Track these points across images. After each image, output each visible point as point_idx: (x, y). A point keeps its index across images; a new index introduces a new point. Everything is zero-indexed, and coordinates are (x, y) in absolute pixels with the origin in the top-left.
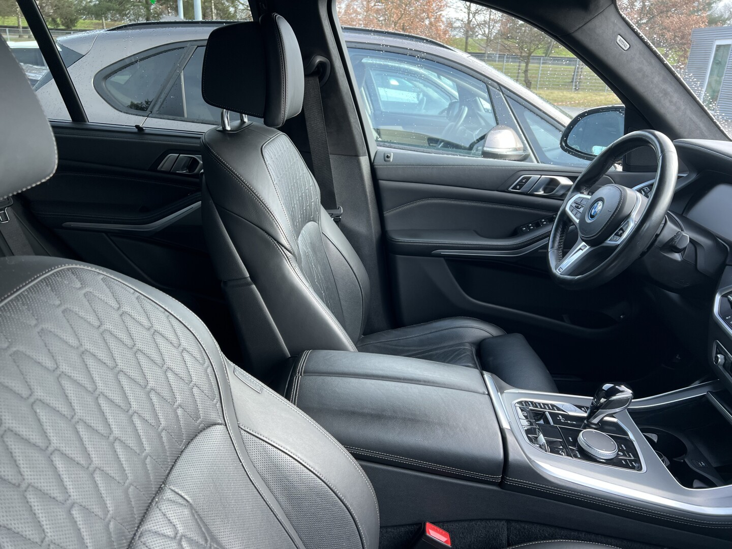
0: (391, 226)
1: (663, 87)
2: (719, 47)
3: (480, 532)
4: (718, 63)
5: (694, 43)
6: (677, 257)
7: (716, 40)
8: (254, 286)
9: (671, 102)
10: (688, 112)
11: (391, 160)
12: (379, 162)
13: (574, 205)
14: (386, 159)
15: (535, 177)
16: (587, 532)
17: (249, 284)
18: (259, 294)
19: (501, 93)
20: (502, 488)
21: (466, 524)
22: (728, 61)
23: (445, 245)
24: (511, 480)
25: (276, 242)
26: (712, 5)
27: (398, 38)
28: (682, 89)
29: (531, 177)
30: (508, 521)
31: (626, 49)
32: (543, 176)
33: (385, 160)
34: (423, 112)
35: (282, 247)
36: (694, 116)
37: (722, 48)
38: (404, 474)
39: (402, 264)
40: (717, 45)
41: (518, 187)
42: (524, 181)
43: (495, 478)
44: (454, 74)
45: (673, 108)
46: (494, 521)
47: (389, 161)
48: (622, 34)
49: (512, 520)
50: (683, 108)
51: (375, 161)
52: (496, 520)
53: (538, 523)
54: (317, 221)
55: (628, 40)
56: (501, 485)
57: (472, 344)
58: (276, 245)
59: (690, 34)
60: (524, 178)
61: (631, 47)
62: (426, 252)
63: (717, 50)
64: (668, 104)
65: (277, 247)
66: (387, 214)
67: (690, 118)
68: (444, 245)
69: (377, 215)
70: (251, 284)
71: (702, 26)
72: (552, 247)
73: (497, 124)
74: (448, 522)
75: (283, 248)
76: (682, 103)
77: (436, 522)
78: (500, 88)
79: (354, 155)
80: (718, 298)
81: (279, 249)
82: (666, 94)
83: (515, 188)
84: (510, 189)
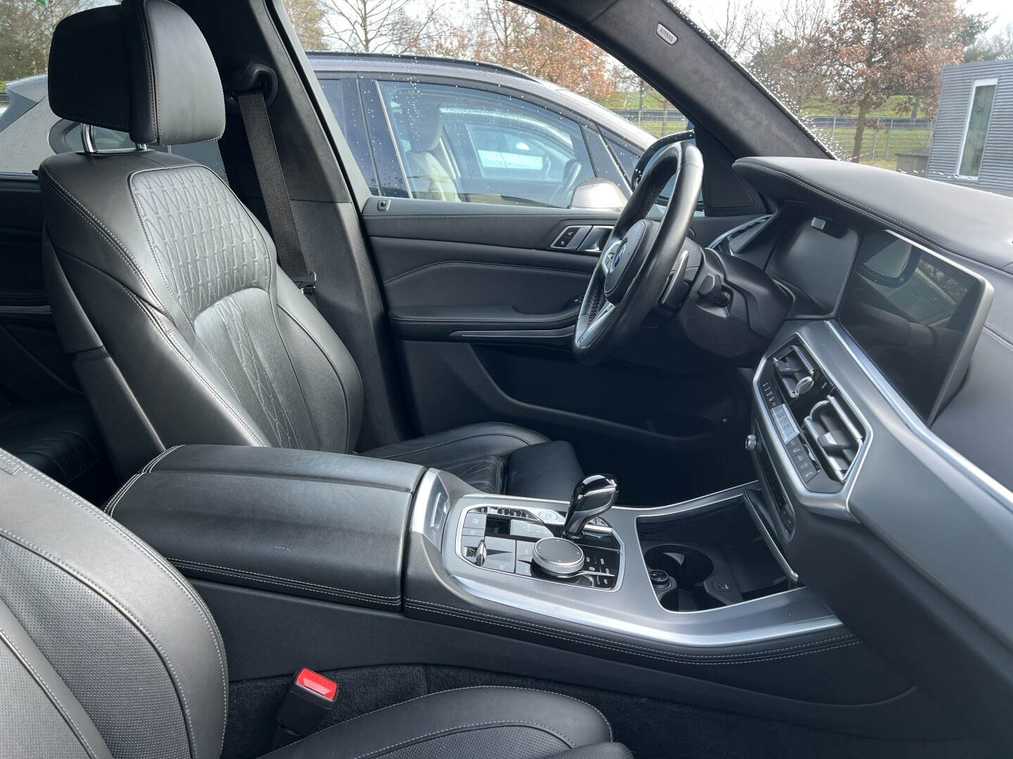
0: (396, 301)
1: (733, 94)
2: (979, 89)
3: (388, 683)
4: (978, 110)
5: (946, 85)
6: (721, 313)
7: (975, 79)
8: (110, 359)
9: (746, 114)
10: (774, 129)
11: (387, 209)
12: (371, 213)
13: (610, 256)
14: (381, 207)
15: (584, 228)
16: (534, 678)
17: (103, 356)
18: (118, 370)
19: (600, 136)
20: (407, 617)
21: (366, 672)
22: (993, 107)
23: (466, 324)
24: (414, 602)
25: (135, 296)
26: (976, 36)
27: (460, 67)
28: (761, 97)
29: (579, 228)
30: (426, 665)
31: (672, 43)
32: (595, 227)
33: (378, 209)
34: (548, 179)
35: (145, 303)
36: (783, 134)
37: (984, 90)
38: (266, 599)
39: (414, 353)
40: (977, 88)
41: (563, 243)
42: (570, 234)
43: (390, 600)
44: (541, 114)
45: (750, 124)
46: (406, 667)
47: (385, 210)
48: (663, 22)
49: (431, 665)
50: (765, 122)
51: (365, 210)
52: (408, 664)
53: (467, 668)
54: (267, 289)
55: (674, 31)
56: (402, 610)
57: (502, 456)
58: (135, 300)
59: (939, 74)
60: (569, 230)
61: (679, 40)
62: (441, 335)
63: (977, 94)
64: (742, 118)
65: (137, 302)
66: (388, 284)
67: (777, 137)
68: (464, 324)
69: (374, 286)
70: (107, 356)
71: (957, 62)
72: (584, 314)
73: (596, 176)
74: (340, 669)
75: (147, 304)
76: (763, 117)
77: (325, 671)
78: (599, 129)
79: (329, 203)
80: (763, 362)
81: (140, 305)
82: (738, 104)
83: (558, 244)
84: (552, 246)
